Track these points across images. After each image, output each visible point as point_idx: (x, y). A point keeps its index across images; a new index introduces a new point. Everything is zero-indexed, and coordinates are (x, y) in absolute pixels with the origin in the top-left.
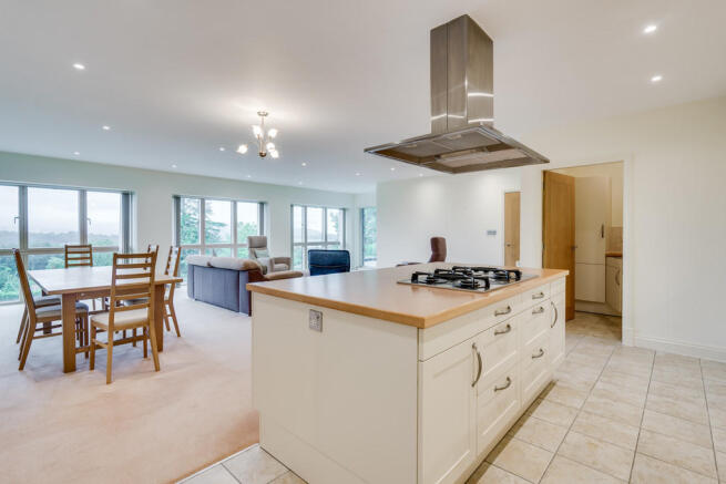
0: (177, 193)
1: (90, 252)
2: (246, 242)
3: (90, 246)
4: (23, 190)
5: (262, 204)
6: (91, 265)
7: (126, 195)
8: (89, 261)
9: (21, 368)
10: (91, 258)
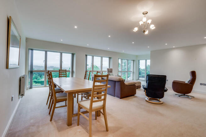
0: (86, 54)
1: (66, 72)
2: (106, 70)
3: (66, 70)
4: (46, 52)
5: (110, 58)
6: (66, 76)
7: (73, 55)
8: (65, 75)
9: (51, 120)
10: (66, 74)
